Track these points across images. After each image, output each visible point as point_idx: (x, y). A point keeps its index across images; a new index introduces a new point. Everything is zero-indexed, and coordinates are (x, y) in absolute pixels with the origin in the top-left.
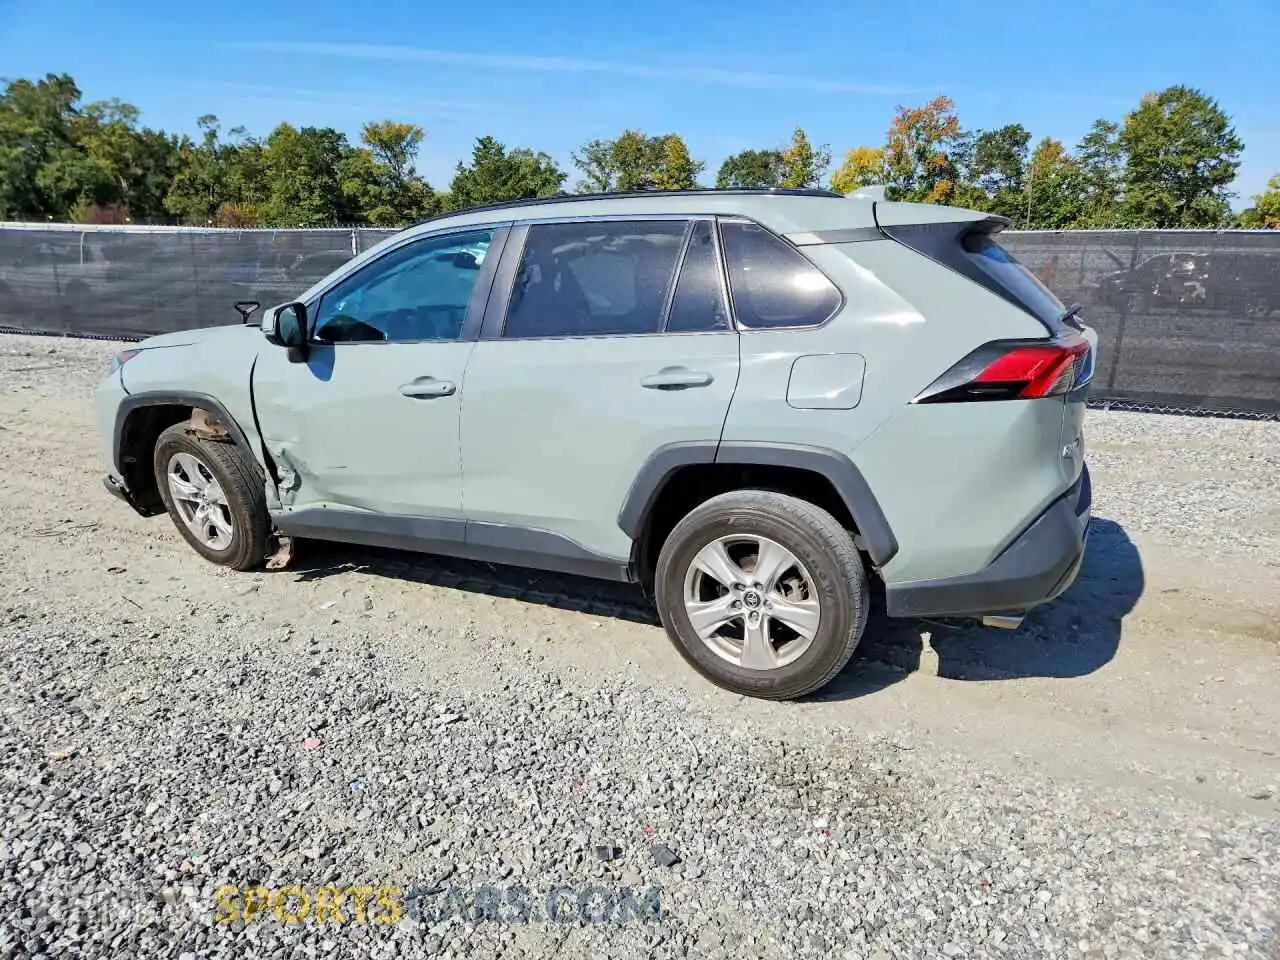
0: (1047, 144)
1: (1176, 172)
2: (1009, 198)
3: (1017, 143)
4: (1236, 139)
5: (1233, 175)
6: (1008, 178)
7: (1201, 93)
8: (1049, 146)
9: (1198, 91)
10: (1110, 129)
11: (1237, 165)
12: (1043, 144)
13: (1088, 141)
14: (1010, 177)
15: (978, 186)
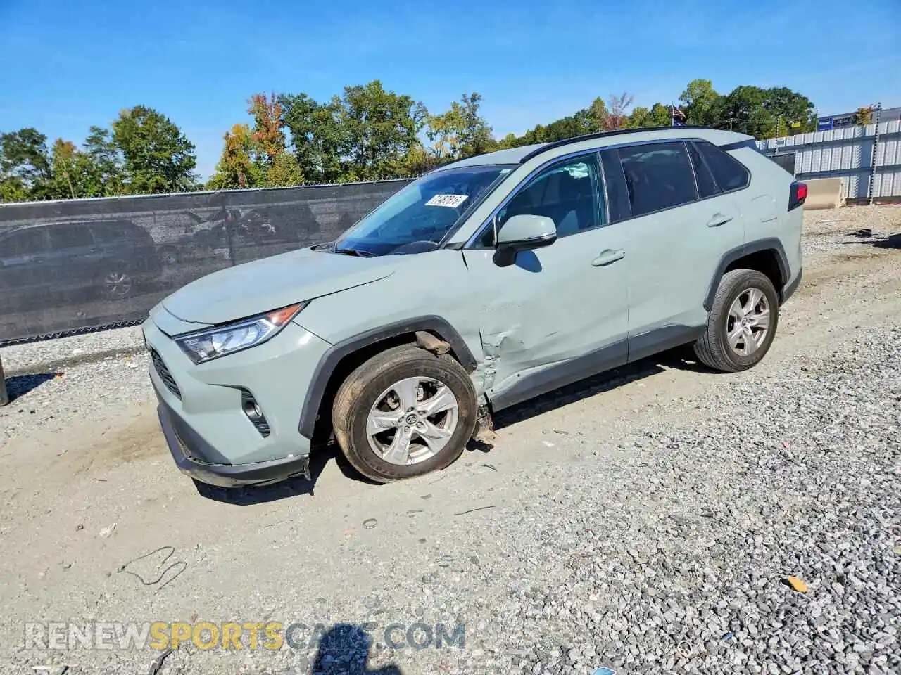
0: (60, 143)
1: (159, 162)
2: (46, 183)
3: (35, 142)
4: (188, 142)
5: (195, 164)
6: (38, 168)
7: (156, 111)
8: (63, 144)
9: (154, 110)
10: (105, 133)
11: (195, 158)
12: (57, 142)
13: (90, 141)
14: (40, 168)
15: (14, 175)
